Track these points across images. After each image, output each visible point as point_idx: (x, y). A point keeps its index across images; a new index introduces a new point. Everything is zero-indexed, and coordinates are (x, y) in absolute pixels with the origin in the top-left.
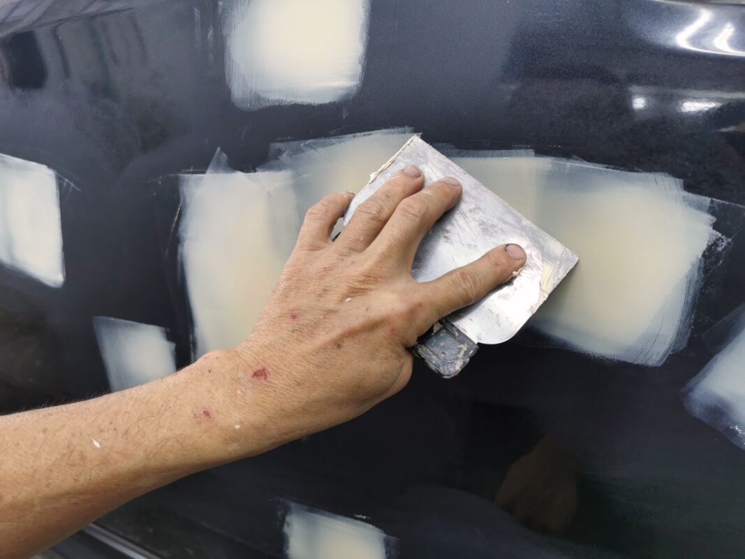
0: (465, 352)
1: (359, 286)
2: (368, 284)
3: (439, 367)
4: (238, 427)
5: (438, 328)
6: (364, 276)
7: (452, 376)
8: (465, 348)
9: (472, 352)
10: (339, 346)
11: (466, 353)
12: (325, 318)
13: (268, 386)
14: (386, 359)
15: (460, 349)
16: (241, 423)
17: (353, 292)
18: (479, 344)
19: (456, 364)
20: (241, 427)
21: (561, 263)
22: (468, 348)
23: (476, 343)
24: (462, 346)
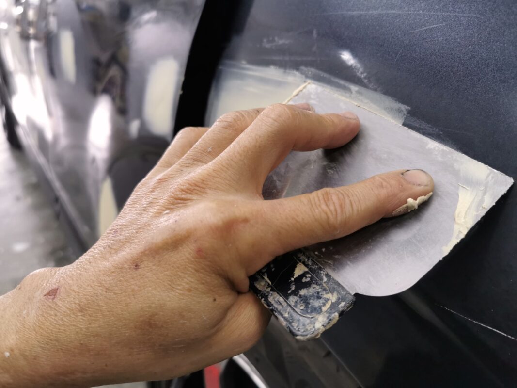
0: (333, 304)
1: (180, 196)
2: (191, 194)
3: (290, 323)
4: (7, 354)
5: (301, 272)
6: (189, 184)
7: (308, 336)
8: (333, 298)
9: (343, 304)
10: (137, 266)
11: (334, 306)
12: (137, 232)
13: (51, 308)
14: (189, 290)
15: (327, 300)
16: (12, 350)
17: (173, 204)
18: (357, 295)
19: (317, 319)
20: (11, 355)
21: (486, 188)
22: (339, 299)
23: (353, 294)
24: (329, 296)
